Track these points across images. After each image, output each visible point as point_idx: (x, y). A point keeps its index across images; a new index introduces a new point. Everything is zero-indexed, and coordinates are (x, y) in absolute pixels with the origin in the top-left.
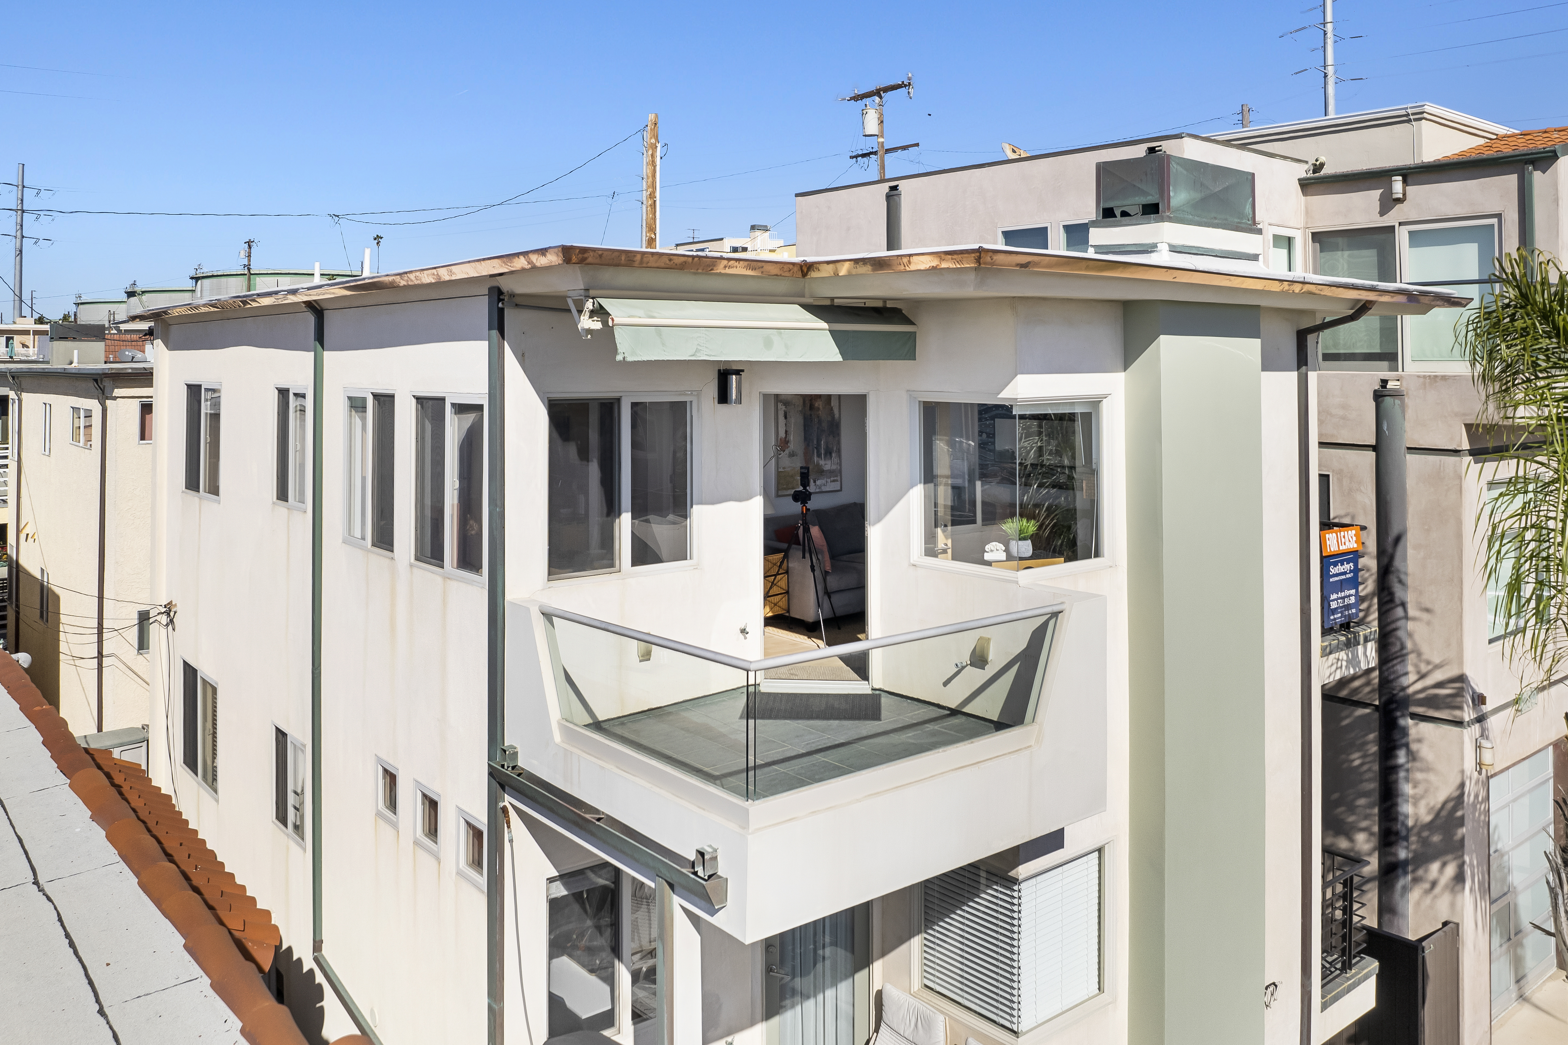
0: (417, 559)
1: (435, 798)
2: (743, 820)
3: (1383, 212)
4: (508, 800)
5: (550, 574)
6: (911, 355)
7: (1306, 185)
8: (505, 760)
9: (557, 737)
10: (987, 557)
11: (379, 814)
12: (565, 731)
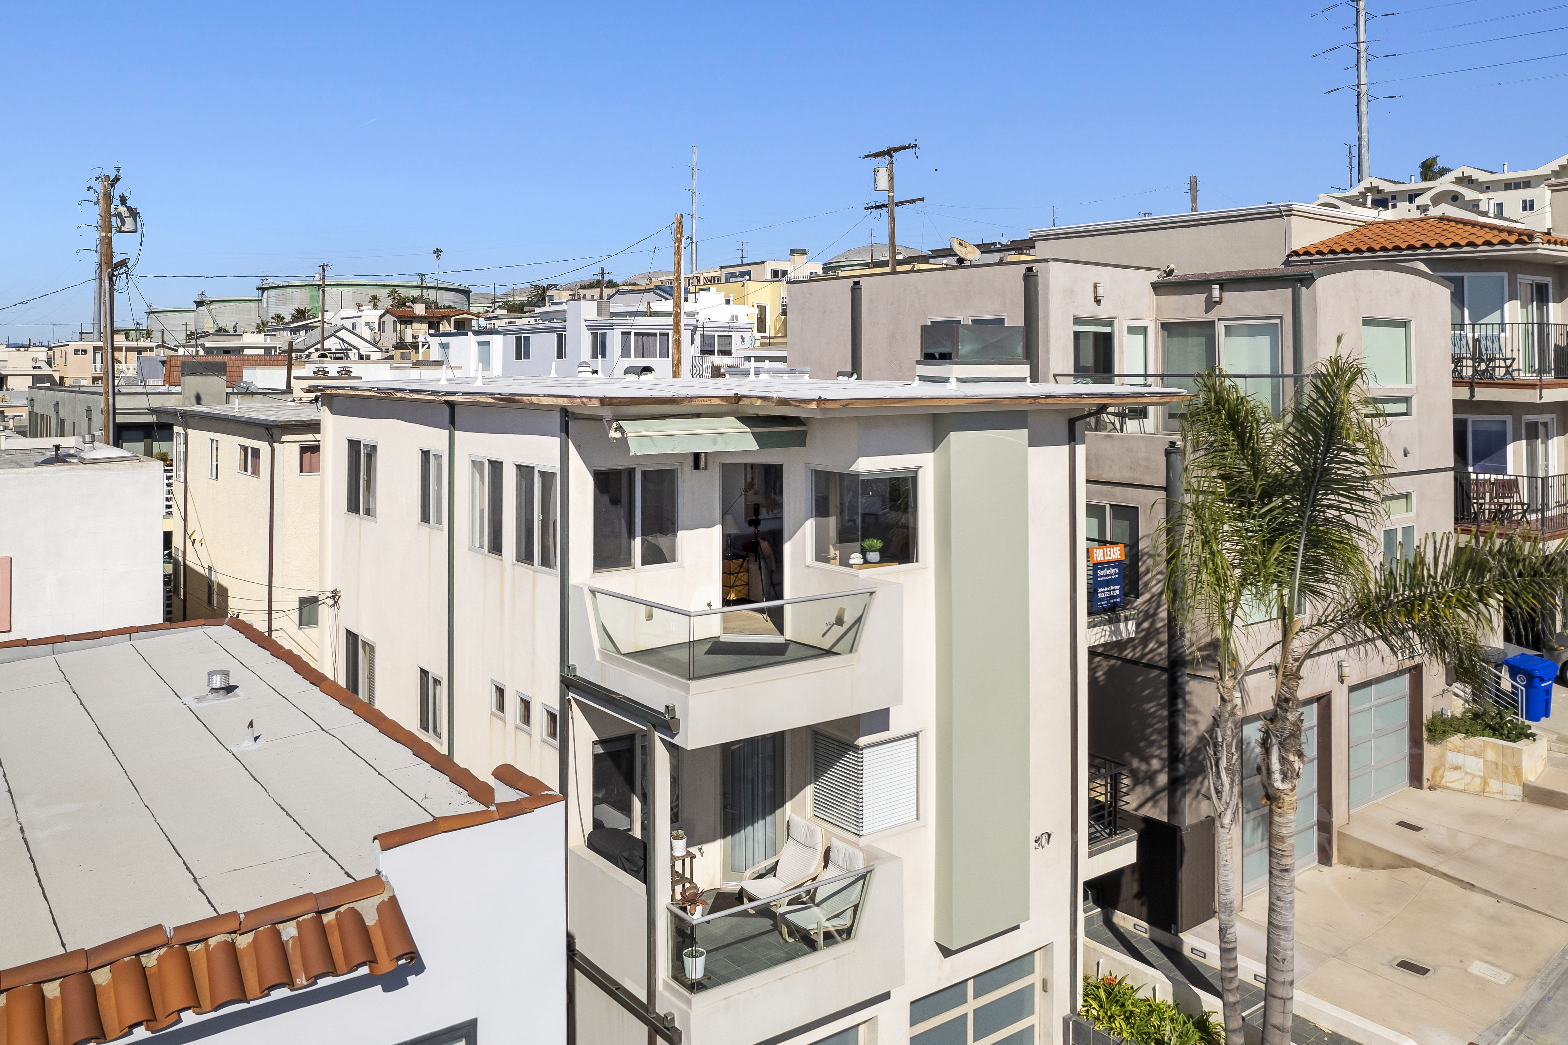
0: (517, 560)
1: (528, 699)
2: (687, 690)
3: (1207, 311)
4: (571, 695)
5: (594, 569)
6: (803, 444)
7: (1157, 287)
8: (569, 672)
9: (598, 658)
10: (851, 562)
11: (493, 714)
12: (601, 653)
